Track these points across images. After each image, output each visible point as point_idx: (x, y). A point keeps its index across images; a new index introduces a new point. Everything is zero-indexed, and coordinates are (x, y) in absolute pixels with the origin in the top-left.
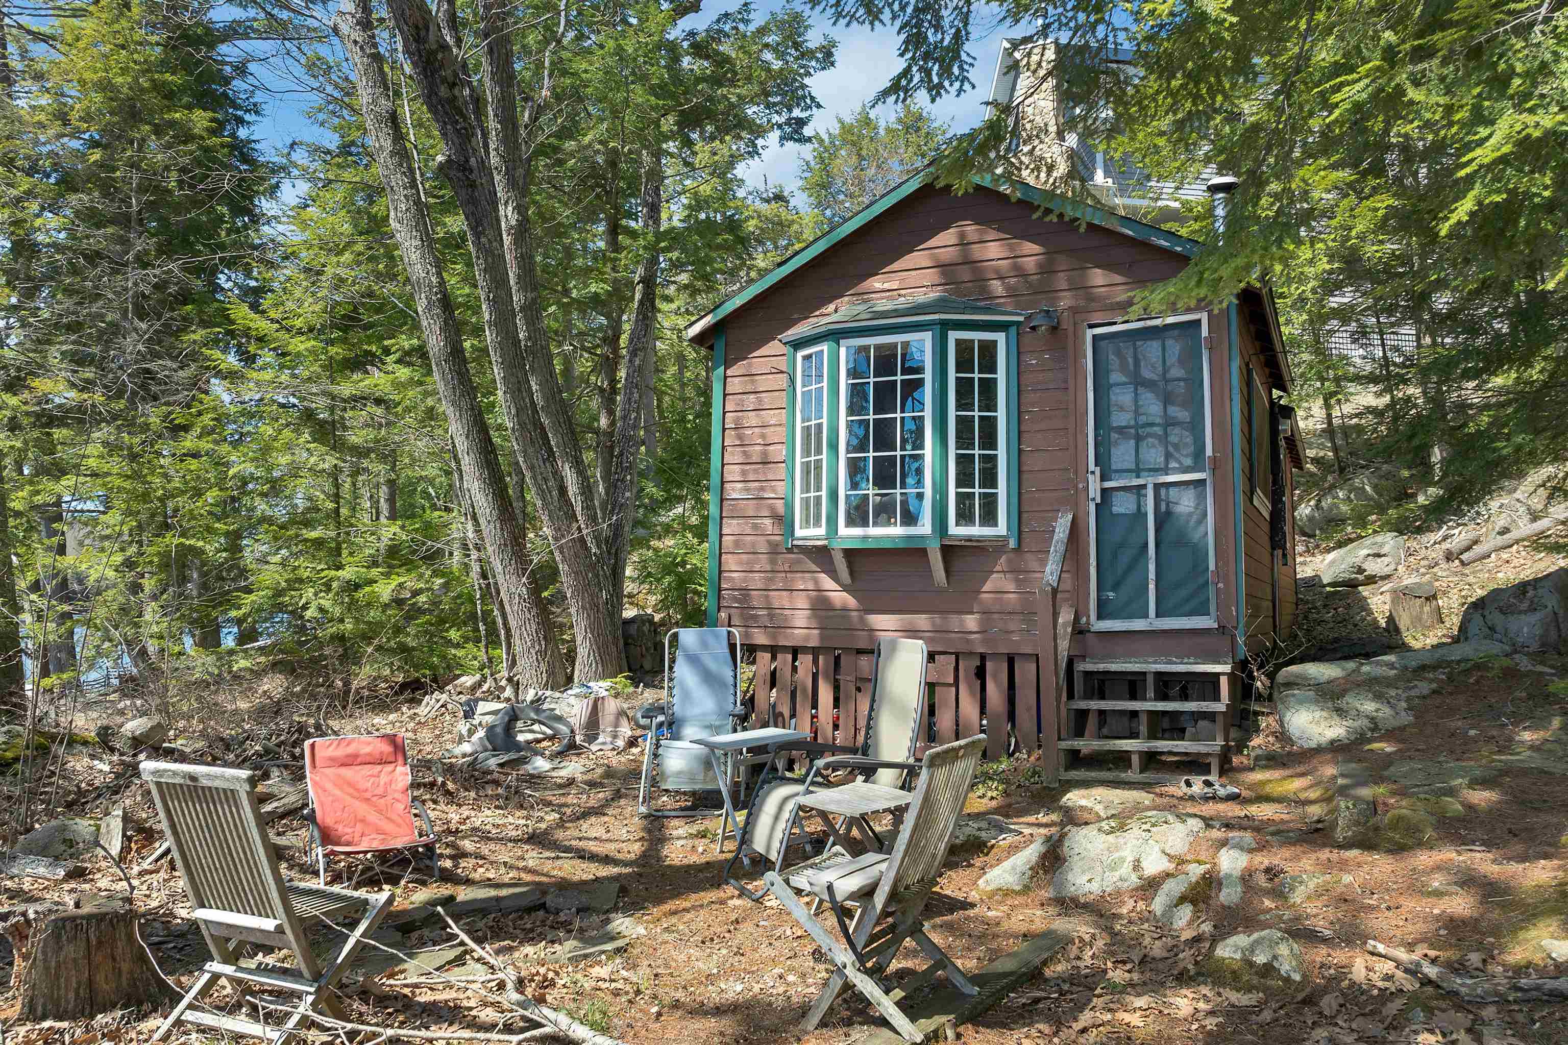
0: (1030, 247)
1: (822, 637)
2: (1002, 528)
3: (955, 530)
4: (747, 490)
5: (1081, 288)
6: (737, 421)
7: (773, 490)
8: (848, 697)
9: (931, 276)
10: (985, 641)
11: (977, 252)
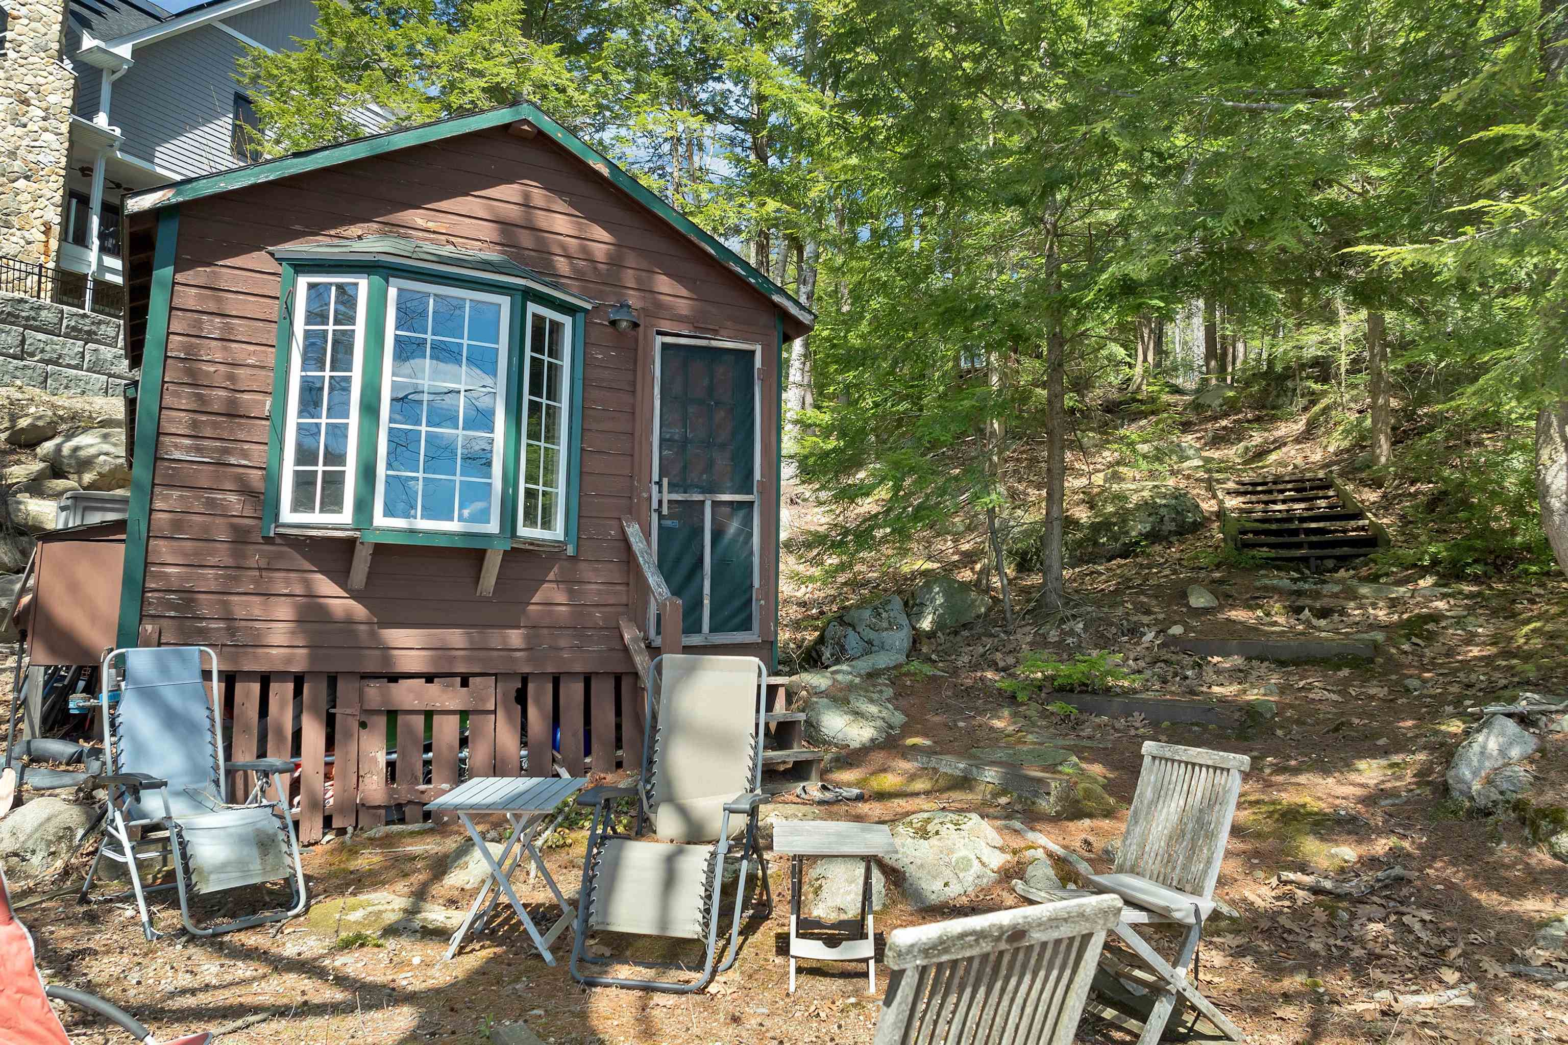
0: (599, 233)
1: (312, 658)
2: (557, 532)
3: (524, 531)
4: (199, 450)
5: (647, 290)
6: (188, 348)
7: (245, 454)
8: (348, 735)
9: (488, 231)
10: (529, 660)
11: (542, 220)
